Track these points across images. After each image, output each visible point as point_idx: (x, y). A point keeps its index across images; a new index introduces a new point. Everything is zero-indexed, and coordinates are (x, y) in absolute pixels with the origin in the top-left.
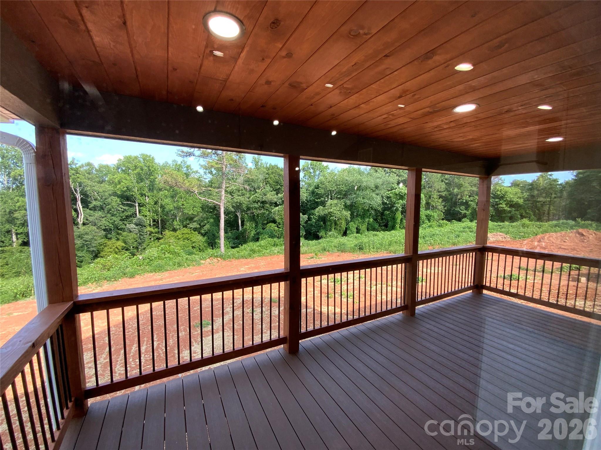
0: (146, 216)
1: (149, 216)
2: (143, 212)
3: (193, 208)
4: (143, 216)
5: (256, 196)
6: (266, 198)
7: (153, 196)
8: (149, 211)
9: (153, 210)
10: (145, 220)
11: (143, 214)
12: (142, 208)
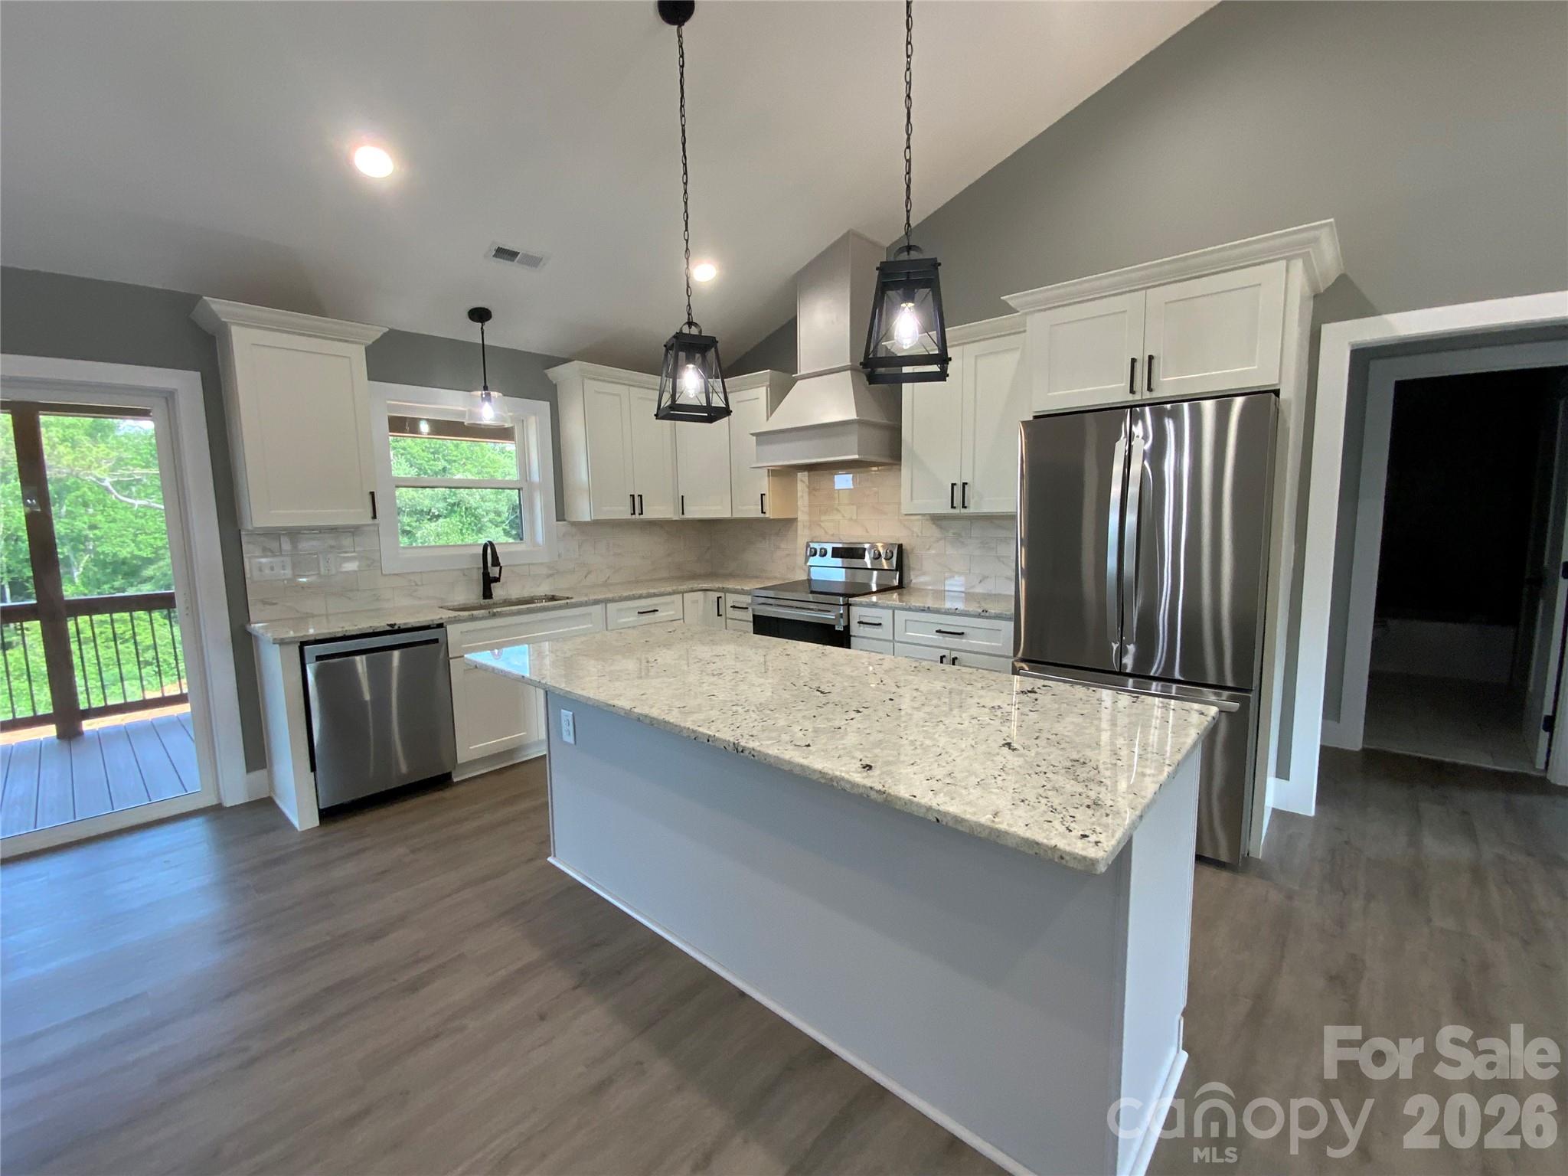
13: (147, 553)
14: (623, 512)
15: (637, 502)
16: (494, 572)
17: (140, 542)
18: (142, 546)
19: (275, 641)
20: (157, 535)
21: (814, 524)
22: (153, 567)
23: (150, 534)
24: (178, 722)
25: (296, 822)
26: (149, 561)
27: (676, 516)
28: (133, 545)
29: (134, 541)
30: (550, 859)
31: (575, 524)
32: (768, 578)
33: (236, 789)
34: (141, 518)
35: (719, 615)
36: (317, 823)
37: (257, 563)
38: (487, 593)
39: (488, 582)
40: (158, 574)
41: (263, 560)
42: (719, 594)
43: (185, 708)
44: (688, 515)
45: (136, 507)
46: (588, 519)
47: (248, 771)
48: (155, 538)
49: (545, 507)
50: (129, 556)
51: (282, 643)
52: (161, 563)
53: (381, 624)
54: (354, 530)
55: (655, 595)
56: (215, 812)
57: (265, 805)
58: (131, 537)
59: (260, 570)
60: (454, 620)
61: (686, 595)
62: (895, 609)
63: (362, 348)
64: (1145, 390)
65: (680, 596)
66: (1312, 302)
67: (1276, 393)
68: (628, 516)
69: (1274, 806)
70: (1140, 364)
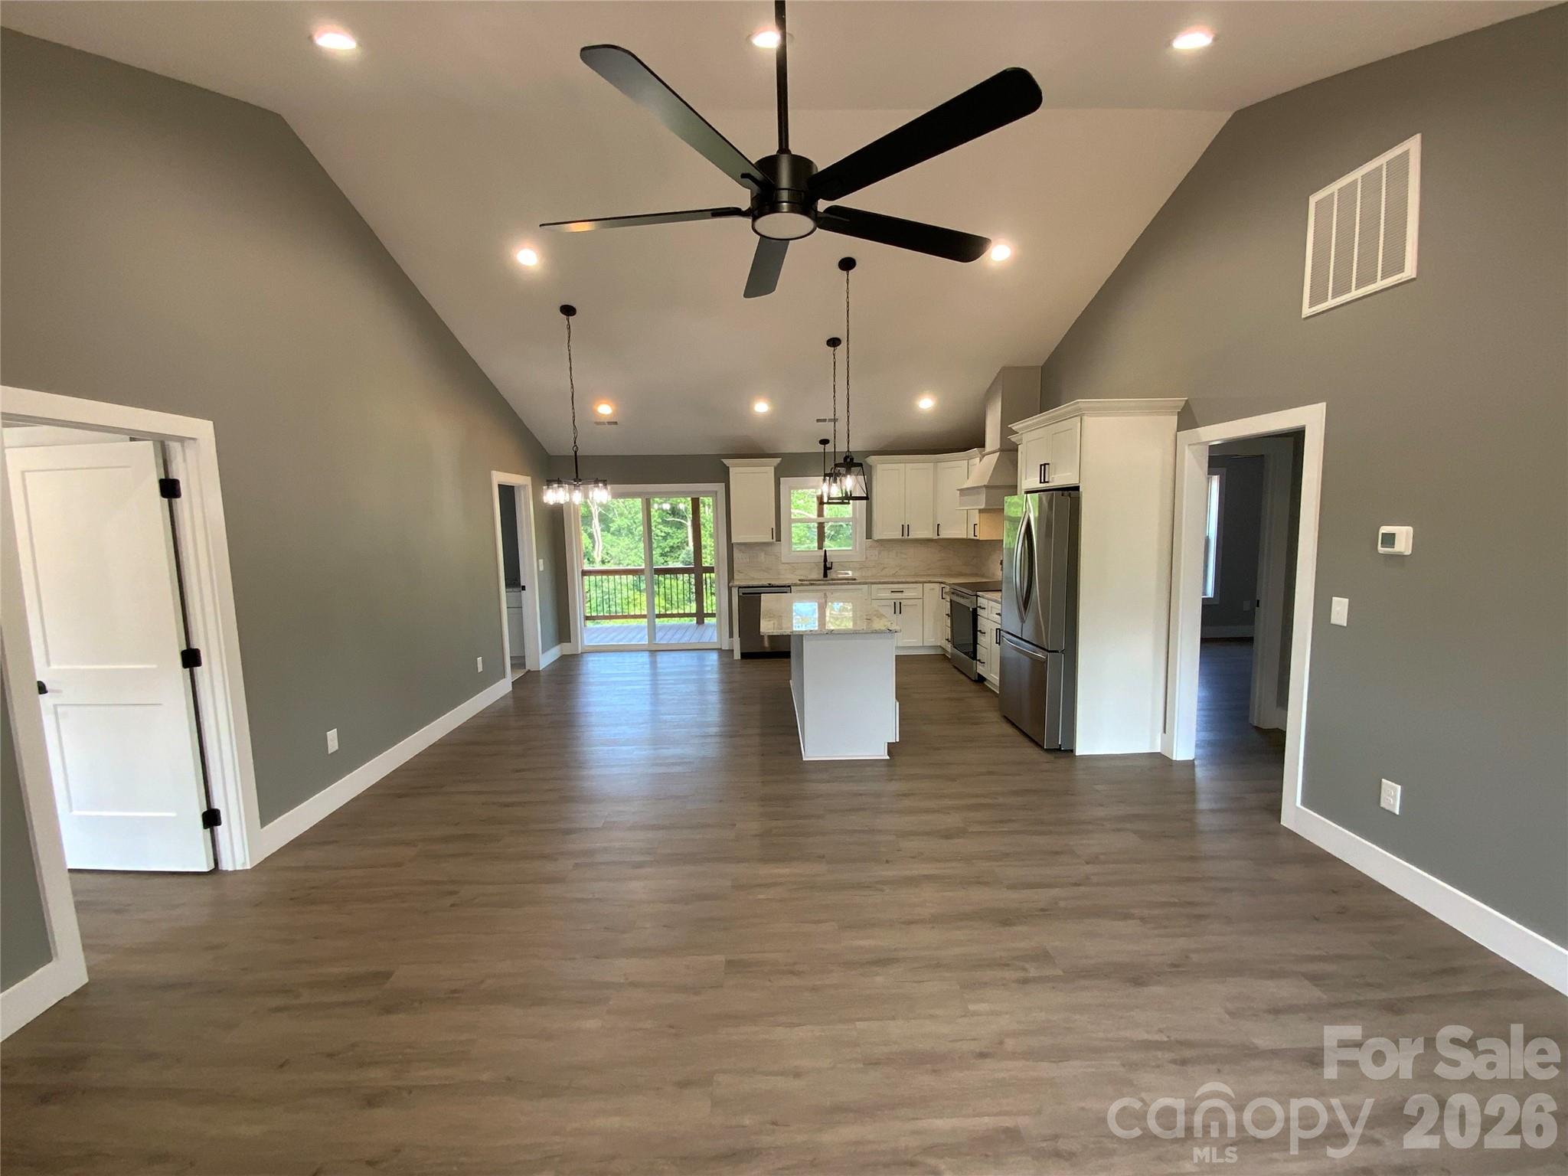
14: (898, 534)
15: (905, 530)
16: (828, 565)
25: (735, 656)
27: (934, 536)
30: (790, 681)
31: (875, 540)
33: (726, 643)
35: (942, 598)
36: (740, 658)
37: (736, 555)
38: (825, 575)
39: (826, 569)
41: (739, 555)
42: (945, 586)
44: (942, 537)
47: (730, 637)
49: (861, 533)
53: (768, 583)
55: (905, 582)
56: (720, 649)
57: (730, 652)
59: (739, 559)
60: (796, 585)
61: (925, 584)
62: (989, 599)
63: (773, 468)
64: (1045, 482)
65: (921, 585)
66: (1176, 417)
67: (1077, 488)
68: (901, 537)
69: (1159, 751)
70: (1043, 467)
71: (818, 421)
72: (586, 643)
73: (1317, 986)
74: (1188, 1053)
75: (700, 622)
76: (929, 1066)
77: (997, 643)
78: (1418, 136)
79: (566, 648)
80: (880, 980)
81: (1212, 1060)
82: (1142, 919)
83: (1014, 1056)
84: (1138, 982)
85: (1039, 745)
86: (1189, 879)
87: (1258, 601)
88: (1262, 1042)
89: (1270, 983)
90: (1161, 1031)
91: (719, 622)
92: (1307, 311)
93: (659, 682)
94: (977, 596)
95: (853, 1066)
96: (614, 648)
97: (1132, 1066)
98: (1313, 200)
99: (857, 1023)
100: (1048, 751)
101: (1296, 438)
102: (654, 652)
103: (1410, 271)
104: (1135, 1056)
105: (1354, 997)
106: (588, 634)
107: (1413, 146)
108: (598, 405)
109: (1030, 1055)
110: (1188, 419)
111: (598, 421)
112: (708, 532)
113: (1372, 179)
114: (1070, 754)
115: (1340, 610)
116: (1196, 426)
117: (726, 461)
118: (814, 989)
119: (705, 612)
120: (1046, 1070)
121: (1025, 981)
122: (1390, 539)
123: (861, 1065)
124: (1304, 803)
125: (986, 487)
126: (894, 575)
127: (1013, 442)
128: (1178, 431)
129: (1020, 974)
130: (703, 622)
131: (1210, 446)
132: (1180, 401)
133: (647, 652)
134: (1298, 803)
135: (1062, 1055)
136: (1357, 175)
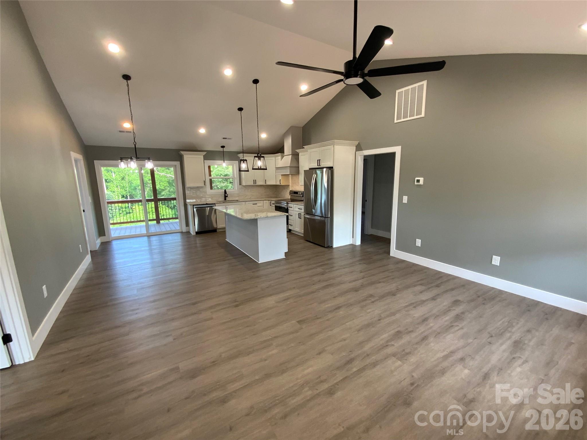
0: (114, 192)
1: (117, 191)
2: (110, 188)
3: (160, 182)
4: (111, 191)
5: (218, 170)
6: (227, 171)
7: (119, 172)
8: (117, 187)
9: (120, 185)
10: (114, 196)
11: (110, 189)
12: (109, 184)
13: (162, 188)
14: (252, 183)
15: (255, 182)
16: (226, 195)
17: (161, 184)
18: (161, 186)
19: (190, 205)
20: (165, 182)
21: (292, 186)
22: (164, 192)
23: (163, 182)
24: (176, 223)
25: (192, 234)
26: (163, 190)
27: (264, 184)
28: (159, 185)
29: (159, 184)
30: (226, 240)
31: (243, 186)
32: (279, 198)
33: (184, 229)
34: (161, 177)
35: (270, 205)
36: (195, 234)
37: (187, 192)
38: (225, 199)
39: (226, 197)
40: (165, 194)
41: (188, 192)
42: (271, 201)
43: (177, 220)
44: (267, 184)
45: (161, 175)
46: (244, 185)
47: (186, 227)
48: (165, 183)
49: (237, 183)
50: (158, 188)
51: (191, 205)
52: (166, 191)
53: (205, 203)
54: (202, 187)
55: (256, 201)
56: (182, 232)
57: (188, 233)
58: (159, 183)
59: (188, 194)
60: (217, 203)
61: (264, 201)
62: (293, 204)
63: (203, 156)
64: (319, 165)
65: (262, 201)
66: (355, 147)
67: (332, 168)
68: (253, 184)
69: (351, 243)
70: (318, 161)
71: (224, 138)
72: (113, 236)
73: (423, 286)
74: (414, 305)
75: (158, 222)
76: (371, 326)
77: (299, 218)
78: (426, 81)
79: (104, 239)
80: (341, 312)
81: (419, 305)
82: (383, 282)
83: (385, 318)
84: (394, 295)
85: (324, 247)
86: (384, 271)
87: (366, 200)
88: (424, 299)
89: (415, 288)
90: (406, 303)
91: (180, 221)
92: (396, 121)
93: (165, 248)
94: (288, 204)
95: (355, 333)
96: (128, 236)
97: (408, 311)
98: (397, 91)
99: (346, 324)
100: (326, 247)
101: (393, 154)
102: (149, 236)
103: (423, 115)
104: (406, 309)
105: (430, 286)
106: (114, 231)
107: (425, 83)
108: (124, 123)
109: (388, 316)
110: (359, 148)
111: (122, 130)
112: (115, 185)
113: (413, 89)
114: (331, 248)
115: (405, 199)
116: (362, 150)
117: (182, 152)
118: (328, 320)
119: (160, 218)
120: (393, 318)
121: (373, 302)
122: (418, 181)
123: (357, 332)
124: (396, 249)
125: (289, 167)
126: (250, 198)
127: (297, 152)
128: (356, 151)
129: (370, 301)
130: (160, 223)
131: (365, 156)
132: (357, 143)
133: (147, 237)
134: (395, 250)
135: (393, 314)
136: (410, 87)
